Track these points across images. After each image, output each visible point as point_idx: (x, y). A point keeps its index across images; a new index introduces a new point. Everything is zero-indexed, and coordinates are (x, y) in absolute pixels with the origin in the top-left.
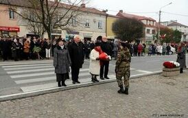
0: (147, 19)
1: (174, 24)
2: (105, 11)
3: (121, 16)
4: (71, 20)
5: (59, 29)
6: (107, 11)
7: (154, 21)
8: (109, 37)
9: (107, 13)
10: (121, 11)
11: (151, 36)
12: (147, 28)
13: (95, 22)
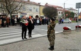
0: (59, 7)
1: (71, 9)
2: (39, 4)
3: (47, 6)
4: (21, 8)
5: (15, 12)
6: (40, 3)
7: (62, 8)
8: (41, 16)
9: (40, 4)
10: (47, 3)
11: (61, 15)
12: (59, 11)
13: (34, 9)
